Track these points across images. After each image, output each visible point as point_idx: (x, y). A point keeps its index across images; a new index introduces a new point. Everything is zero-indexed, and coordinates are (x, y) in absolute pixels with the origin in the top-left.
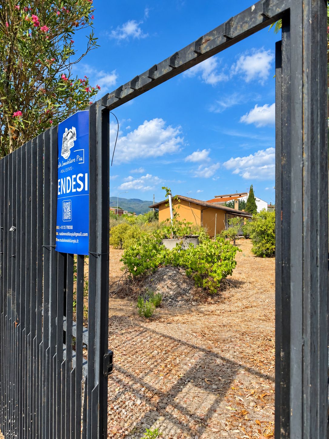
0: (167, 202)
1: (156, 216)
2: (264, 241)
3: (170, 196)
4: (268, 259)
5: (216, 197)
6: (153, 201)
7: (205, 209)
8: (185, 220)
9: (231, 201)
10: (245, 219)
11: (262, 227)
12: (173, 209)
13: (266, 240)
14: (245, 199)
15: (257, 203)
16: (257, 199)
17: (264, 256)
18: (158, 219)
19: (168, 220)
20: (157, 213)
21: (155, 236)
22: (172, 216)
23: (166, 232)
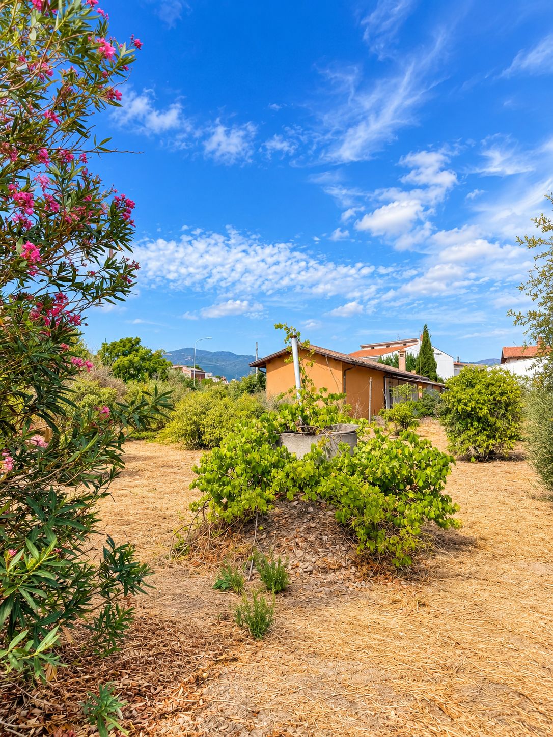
0: (288, 354)
1: (262, 382)
2: (472, 431)
3: (293, 340)
4: (480, 465)
5: (363, 347)
6: (254, 355)
7: (350, 368)
8: (325, 390)
9: (390, 354)
10: (420, 387)
11: (466, 404)
12: (300, 369)
13: (475, 428)
14: (414, 350)
15: (437, 359)
16: (436, 351)
17: (473, 459)
18: (264, 387)
19: (291, 392)
20: (263, 376)
21: (264, 427)
22: (298, 383)
23: (289, 418)
